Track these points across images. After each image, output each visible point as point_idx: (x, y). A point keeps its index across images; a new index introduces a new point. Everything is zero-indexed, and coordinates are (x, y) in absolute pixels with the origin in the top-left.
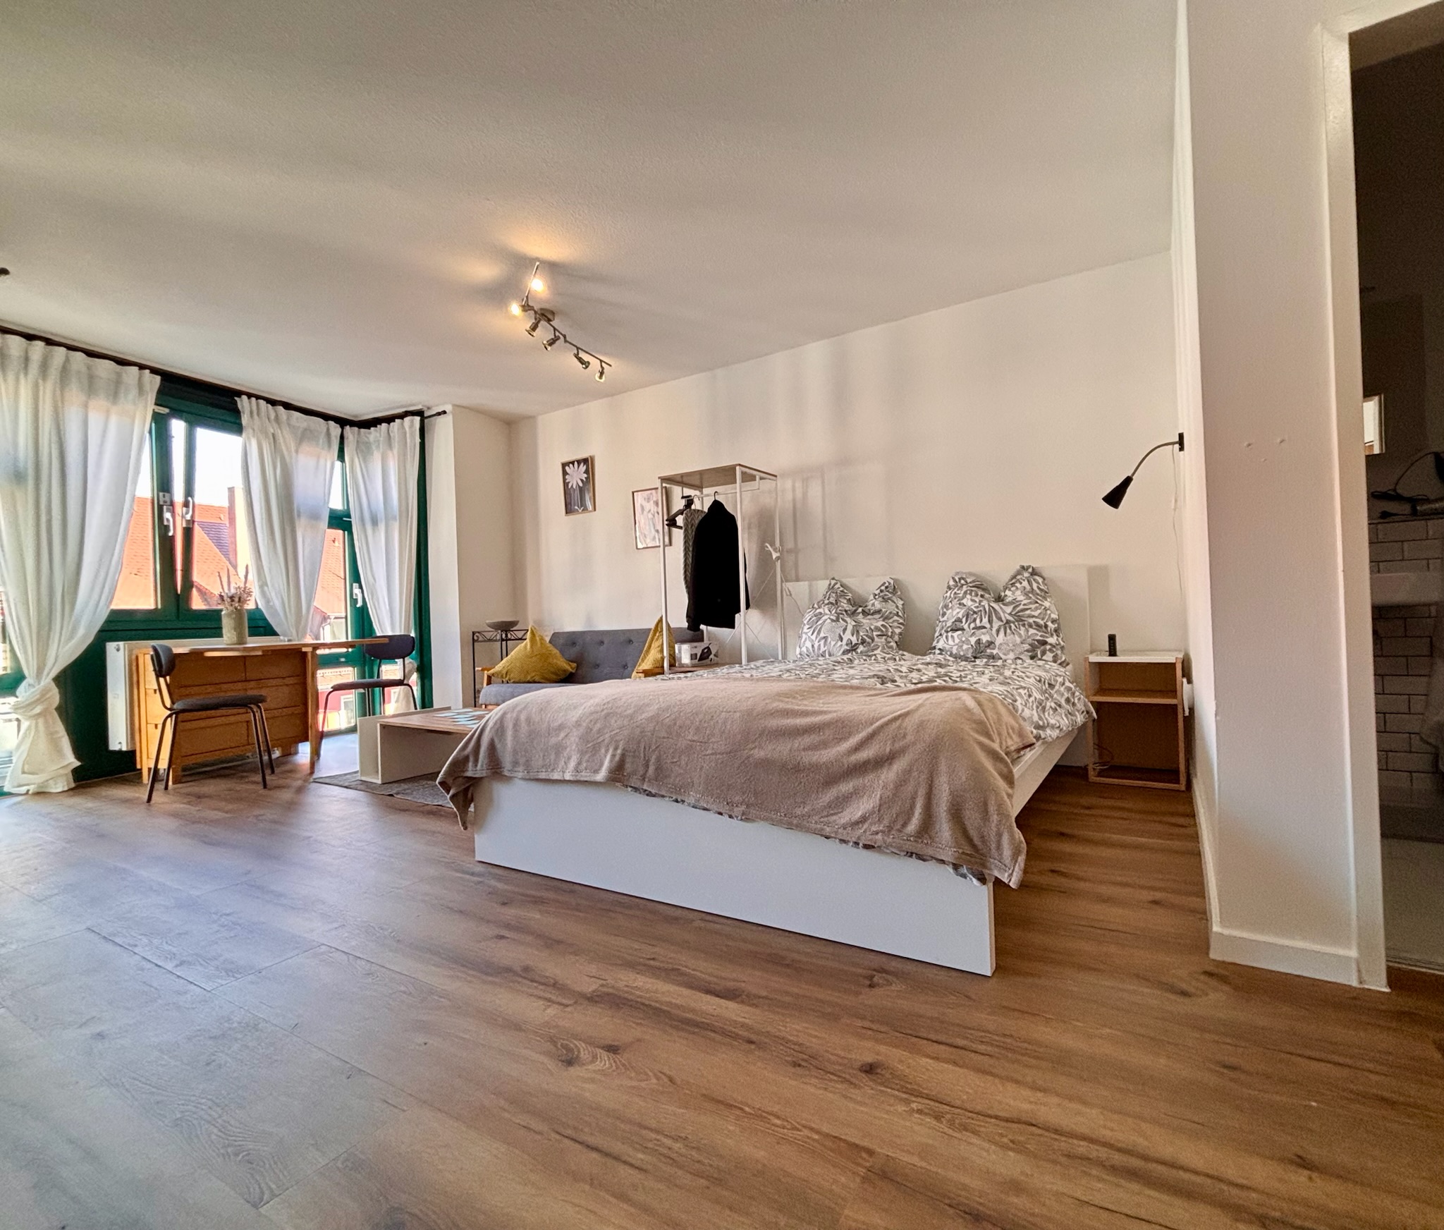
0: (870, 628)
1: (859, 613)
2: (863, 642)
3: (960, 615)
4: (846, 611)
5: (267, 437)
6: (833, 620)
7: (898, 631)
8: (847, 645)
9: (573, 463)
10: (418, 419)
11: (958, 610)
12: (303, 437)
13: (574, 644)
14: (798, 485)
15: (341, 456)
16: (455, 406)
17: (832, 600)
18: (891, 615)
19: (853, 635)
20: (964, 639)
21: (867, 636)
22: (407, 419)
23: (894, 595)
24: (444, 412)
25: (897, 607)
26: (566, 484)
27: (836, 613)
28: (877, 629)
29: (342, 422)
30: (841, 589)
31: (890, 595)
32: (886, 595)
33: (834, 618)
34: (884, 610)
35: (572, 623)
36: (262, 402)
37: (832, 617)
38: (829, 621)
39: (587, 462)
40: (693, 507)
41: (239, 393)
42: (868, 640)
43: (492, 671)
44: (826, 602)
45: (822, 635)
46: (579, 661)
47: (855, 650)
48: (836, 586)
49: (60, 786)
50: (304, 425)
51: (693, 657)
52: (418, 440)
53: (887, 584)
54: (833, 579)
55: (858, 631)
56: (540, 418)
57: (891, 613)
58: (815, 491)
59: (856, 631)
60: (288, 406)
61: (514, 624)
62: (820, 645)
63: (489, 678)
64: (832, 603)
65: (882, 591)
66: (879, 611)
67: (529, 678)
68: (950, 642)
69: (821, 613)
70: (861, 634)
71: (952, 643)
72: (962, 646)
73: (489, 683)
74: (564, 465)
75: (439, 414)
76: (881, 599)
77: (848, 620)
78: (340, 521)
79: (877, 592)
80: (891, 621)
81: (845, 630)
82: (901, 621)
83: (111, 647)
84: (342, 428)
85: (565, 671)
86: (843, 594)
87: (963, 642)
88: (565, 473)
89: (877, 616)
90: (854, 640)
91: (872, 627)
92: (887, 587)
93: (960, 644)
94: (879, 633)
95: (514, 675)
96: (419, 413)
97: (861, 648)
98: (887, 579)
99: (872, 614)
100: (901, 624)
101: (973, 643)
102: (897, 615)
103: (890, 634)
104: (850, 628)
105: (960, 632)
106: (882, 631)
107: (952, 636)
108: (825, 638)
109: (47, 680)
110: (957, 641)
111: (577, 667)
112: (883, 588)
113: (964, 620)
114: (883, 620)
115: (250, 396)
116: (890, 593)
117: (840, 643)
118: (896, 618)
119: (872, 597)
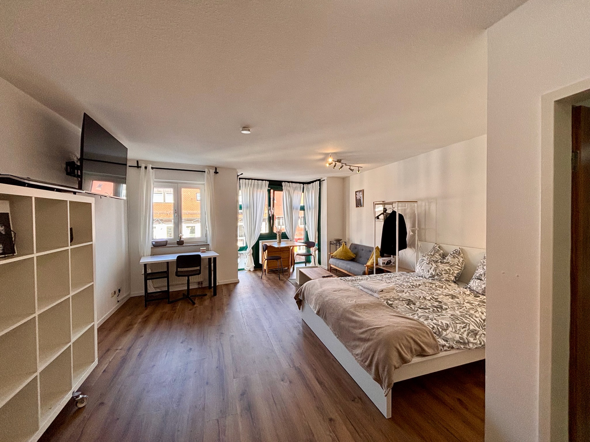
0: (442, 270)
1: (439, 262)
2: (437, 275)
3: (482, 273)
4: (433, 260)
5: (287, 191)
6: (427, 264)
7: (456, 272)
8: (431, 274)
9: (358, 191)
10: (319, 182)
11: (482, 270)
12: (295, 189)
13: (356, 248)
14: (427, 204)
15: (303, 192)
16: (327, 177)
17: (432, 254)
18: (454, 265)
19: (433, 271)
20: (479, 285)
21: (439, 272)
22: (316, 182)
23: (459, 256)
24: (324, 180)
25: (459, 261)
26: (356, 198)
27: (429, 260)
28: (445, 270)
29: (304, 183)
30: (438, 249)
31: (457, 256)
32: (455, 255)
33: (428, 263)
34: (451, 262)
35: (357, 242)
36: (287, 183)
37: (427, 262)
38: (425, 263)
39: (363, 191)
40: (387, 212)
41: (282, 181)
42: (440, 274)
43: (332, 255)
44: (429, 254)
45: (422, 268)
46: (356, 254)
47: (434, 277)
48: (436, 247)
49: (252, 270)
50: (295, 186)
51: (383, 263)
52: (319, 187)
53: (456, 251)
54: (436, 244)
55: (436, 270)
56: (351, 177)
57: (454, 264)
58: (433, 207)
59: (435, 270)
60: (292, 182)
61: (341, 240)
62: (421, 272)
63: (332, 256)
64: (431, 255)
65: (454, 253)
66: (448, 263)
67: (341, 258)
68: (474, 284)
69: (424, 259)
70: (437, 271)
71: (475, 285)
72: (478, 288)
73: (332, 258)
74: (356, 192)
75: (323, 181)
76: (452, 257)
77: (434, 264)
78: (302, 208)
79: (452, 253)
80: (454, 267)
81: (431, 268)
82: (459, 268)
83: (260, 241)
84: (304, 185)
85: (352, 257)
86: (438, 251)
87: (479, 286)
88: (356, 195)
89: (447, 264)
90: (434, 273)
91: (443, 269)
92: (456, 252)
93: (477, 286)
94: (445, 272)
95: (338, 257)
96: (319, 180)
97: (436, 277)
98: (458, 248)
99: (445, 263)
100: (459, 269)
101: (483, 288)
102: (458, 265)
103: (451, 273)
104: (433, 268)
105: (479, 281)
106: (447, 271)
107: (476, 282)
108: (423, 270)
109: (251, 248)
110: (477, 284)
111: (356, 256)
112: (454, 252)
113: (483, 275)
114: (450, 267)
115: (284, 182)
116: (457, 255)
117: (428, 273)
118: (456, 266)
119: (450, 254)
